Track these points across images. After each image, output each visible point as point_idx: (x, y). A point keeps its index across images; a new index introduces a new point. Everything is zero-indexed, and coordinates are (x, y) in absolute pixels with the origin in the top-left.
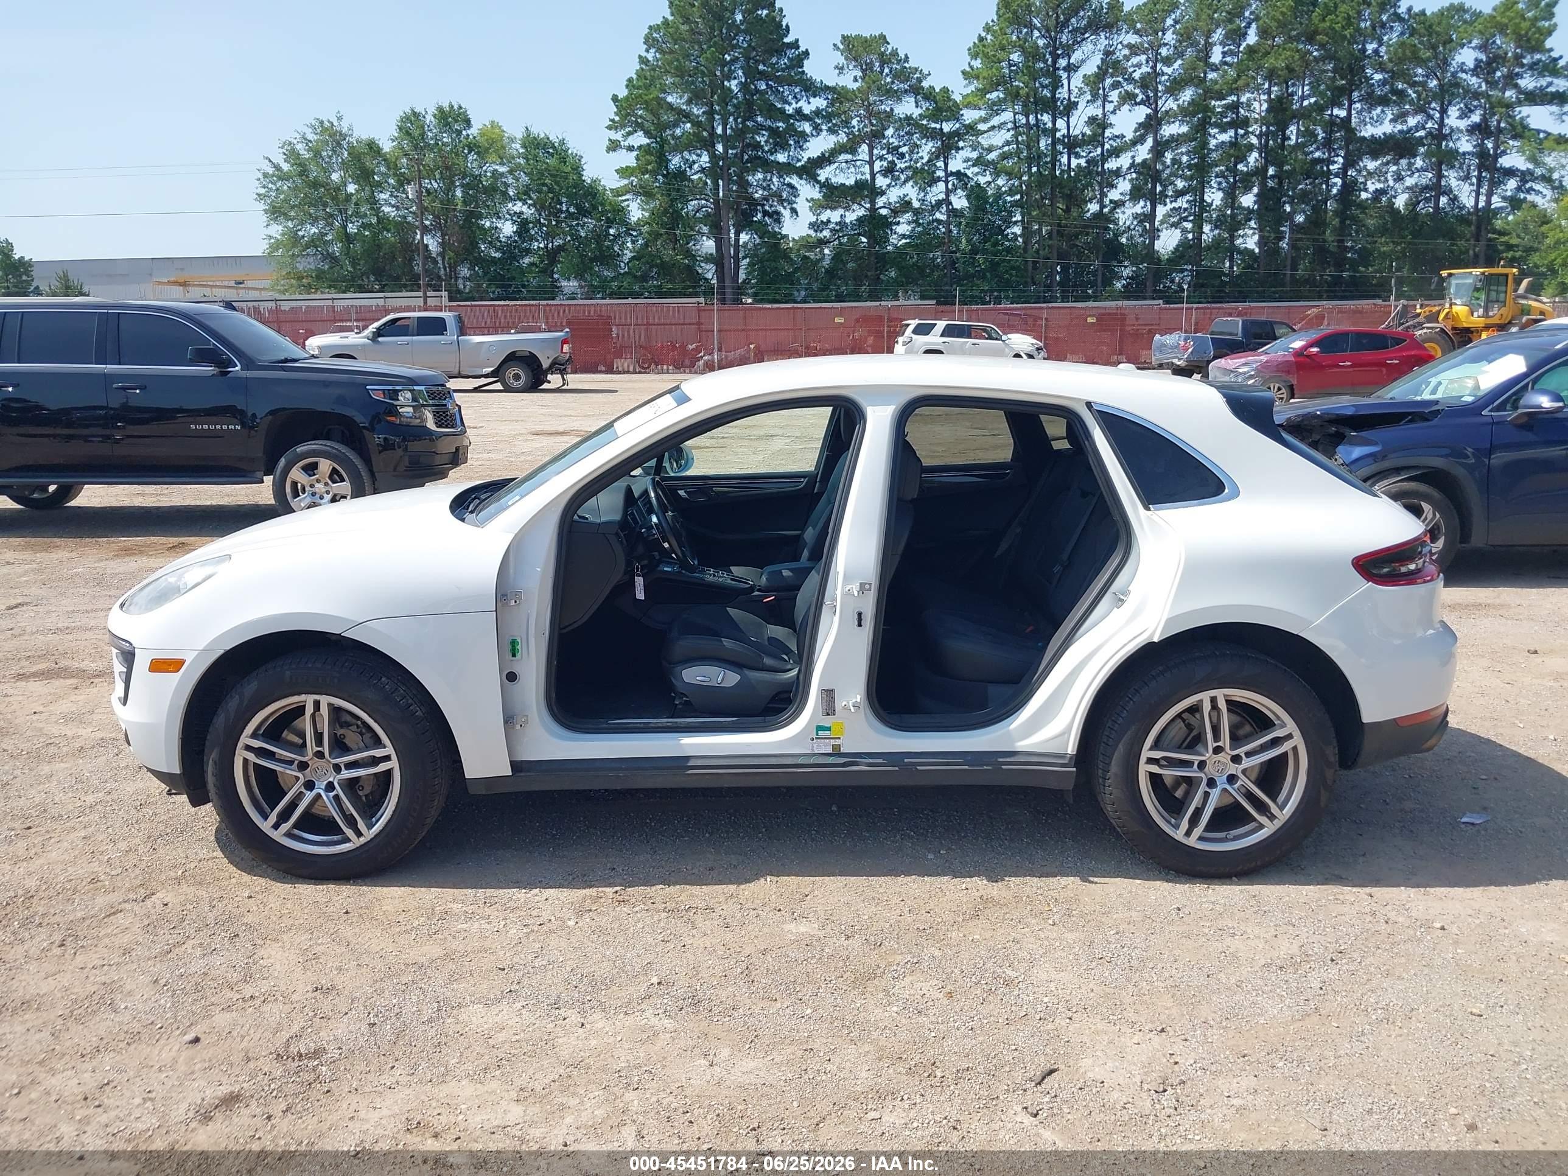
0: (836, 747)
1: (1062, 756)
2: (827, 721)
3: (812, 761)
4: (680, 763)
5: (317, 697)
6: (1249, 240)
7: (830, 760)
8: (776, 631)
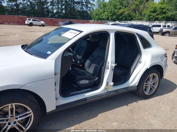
0: (108, 91)
1: (135, 86)
2: (107, 87)
3: (105, 94)
4: (85, 99)
5: (12, 104)
6: (64, 12)
7: (107, 93)
8: (82, 71)
